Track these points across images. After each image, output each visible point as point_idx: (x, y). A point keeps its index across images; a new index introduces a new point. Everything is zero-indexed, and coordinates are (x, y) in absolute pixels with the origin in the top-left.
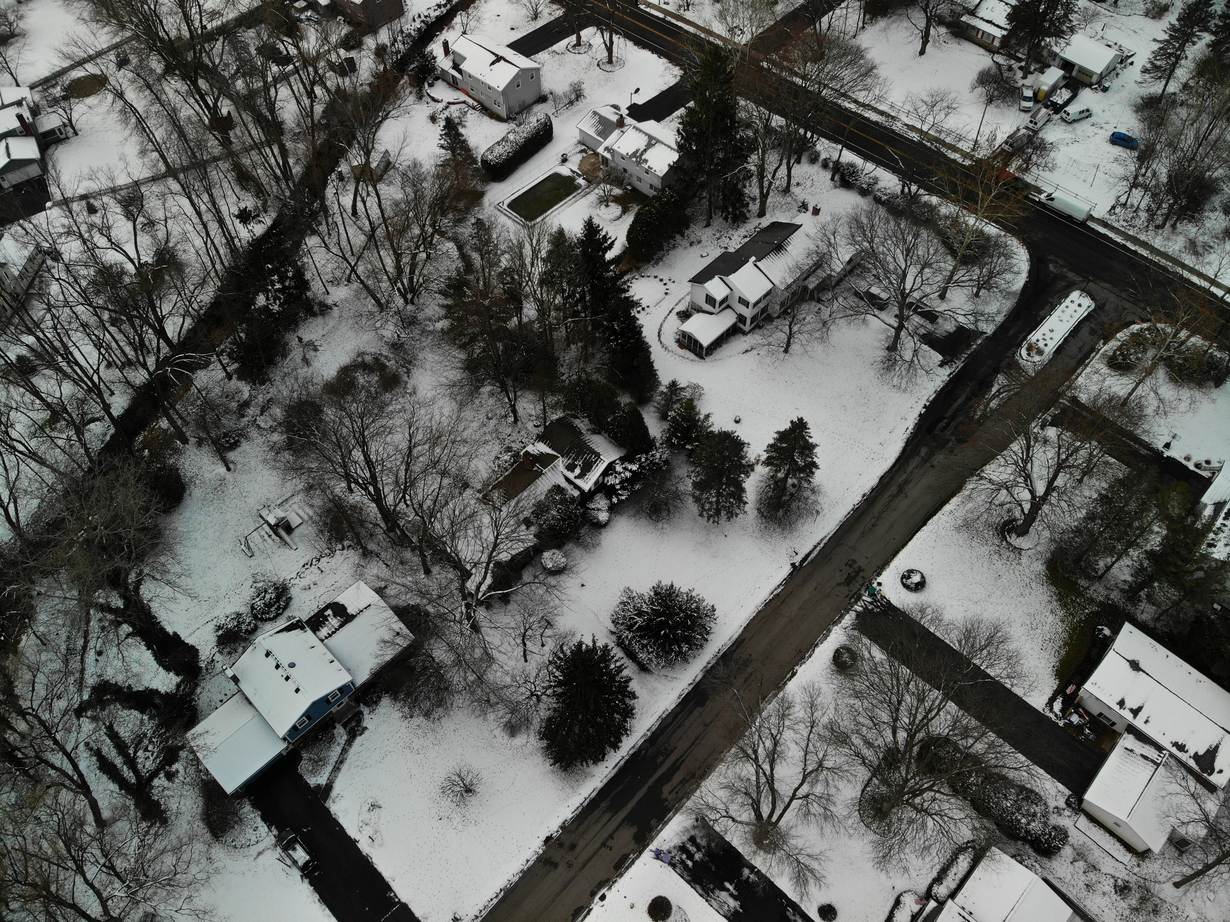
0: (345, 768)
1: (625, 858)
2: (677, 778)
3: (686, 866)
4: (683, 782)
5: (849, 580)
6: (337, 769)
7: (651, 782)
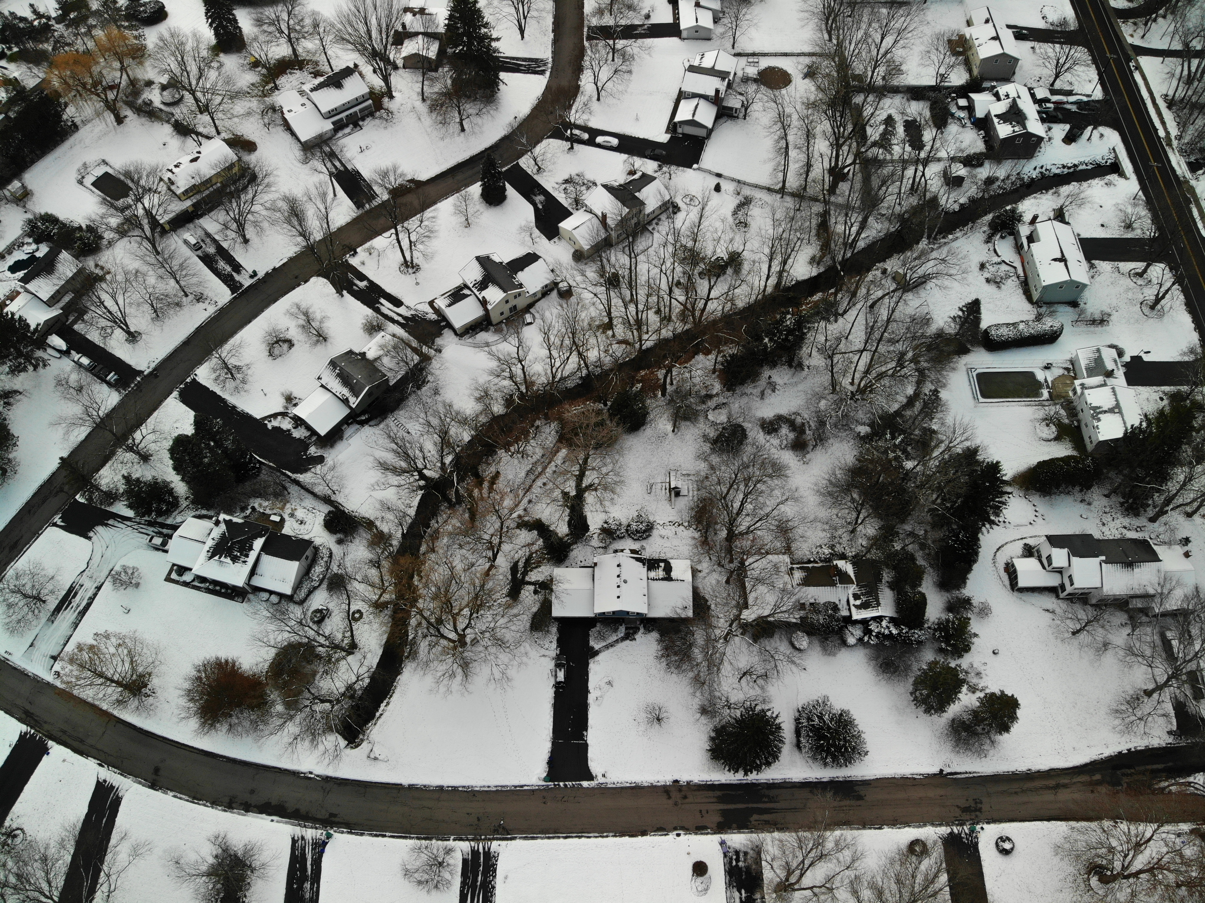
0: (611, 650)
1: (705, 828)
2: (766, 817)
3: (731, 863)
4: (767, 822)
5: (966, 810)
6: (607, 647)
7: (750, 805)
